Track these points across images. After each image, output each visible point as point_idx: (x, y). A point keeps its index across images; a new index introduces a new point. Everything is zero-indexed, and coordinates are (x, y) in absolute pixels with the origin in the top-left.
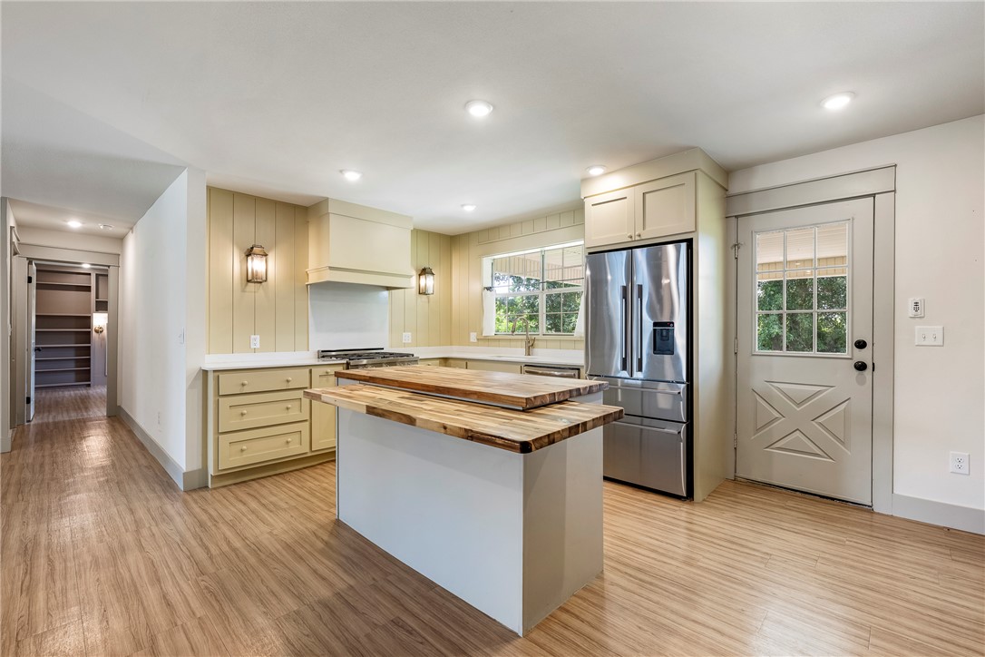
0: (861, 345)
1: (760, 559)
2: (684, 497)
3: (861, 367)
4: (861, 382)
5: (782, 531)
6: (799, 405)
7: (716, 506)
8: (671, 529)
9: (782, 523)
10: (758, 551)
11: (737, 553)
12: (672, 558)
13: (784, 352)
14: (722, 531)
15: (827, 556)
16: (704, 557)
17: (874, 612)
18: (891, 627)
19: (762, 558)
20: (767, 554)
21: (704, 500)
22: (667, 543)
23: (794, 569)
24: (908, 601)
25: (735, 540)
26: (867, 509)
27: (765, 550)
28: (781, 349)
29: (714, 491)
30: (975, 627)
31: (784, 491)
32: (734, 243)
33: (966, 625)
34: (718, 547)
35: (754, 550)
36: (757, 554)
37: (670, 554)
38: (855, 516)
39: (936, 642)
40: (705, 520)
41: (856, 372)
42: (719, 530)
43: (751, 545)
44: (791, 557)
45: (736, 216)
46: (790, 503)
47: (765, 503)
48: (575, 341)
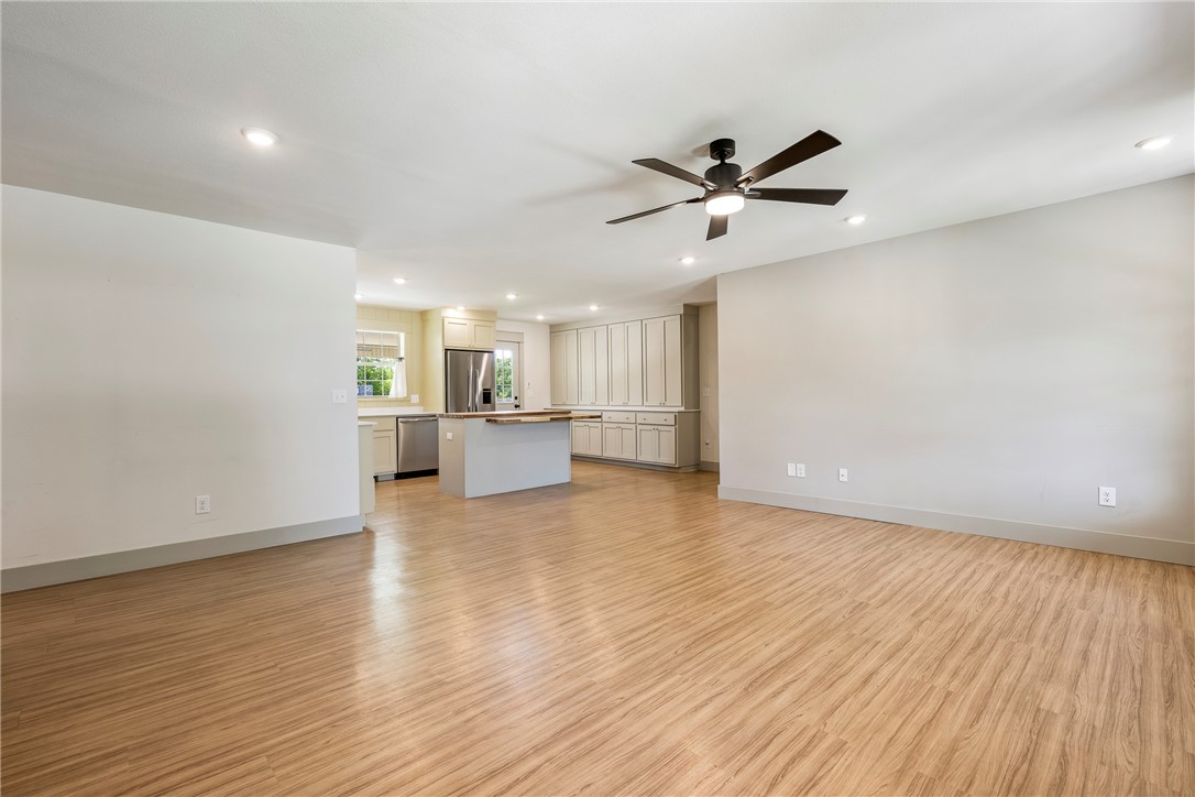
0: (516, 398)
48: (391, 401)
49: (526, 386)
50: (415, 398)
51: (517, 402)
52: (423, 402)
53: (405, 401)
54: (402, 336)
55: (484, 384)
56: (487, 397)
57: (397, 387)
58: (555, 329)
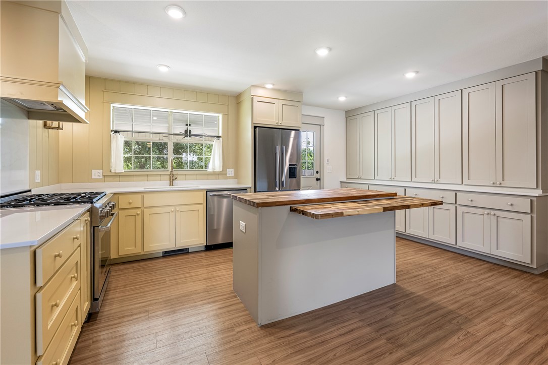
0: (317, 172)
3: (318, 179)
4: (317, 184)
41: (316, 181)
48: (208, 174)
49: (326, 162)
50: (230, 172)
51: (318, 176)
52: (237, 176)
53: (222, 174)
54: (221, 116)
55: (290, 160)
56: (293, 173)
57: (215, 162)
58: (351, 115)
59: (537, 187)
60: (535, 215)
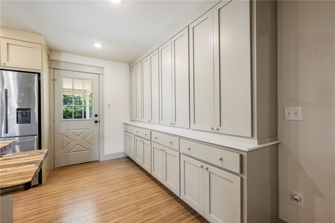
0: (96, 116)
1: (82, 190)
2: (38, 185)
3: (96, 122)
4: (96, 126)
5: (82, 178)
6: (78, 136)
7: (53, 181)
8: (39, 200)
9: (81, 176)
10: (79, 188)
11: (73, 193)
12: (49, 211)
13: (73, 119)
14: (62, 189)
15: (98, 178)
16: (62, 202)
17: (117, 185)
18: (121, 186)
19: (82, 189)
20: (83, 187)
21: (46, 182)
22: (42, 207)
23: (93, 187)
24: (120, 179)
25: (69, 189)
26: (98, 161)
27: (81, 186)
28: (72, 118)
29: (48, 177)
30: (132, 177)
31: (74, 166)
32: (53, 78)
33: (130, 177)
34: (65, 195)
35: (78, 188)
36: (80, 189)
37: (47, 210)
38: (97, 164)
39: (129, 184)
40: (51, 189)
41: (95, 124)
42: (61, 189)
43: (75, 188)
44: (90, 184)
45: (53, 68)
46: (78, 169)
47: (70, 172)
49: (106, 106)
51: (97, 119)
58: (131, 66)
59: (252, 136)
60: (245, 177)
